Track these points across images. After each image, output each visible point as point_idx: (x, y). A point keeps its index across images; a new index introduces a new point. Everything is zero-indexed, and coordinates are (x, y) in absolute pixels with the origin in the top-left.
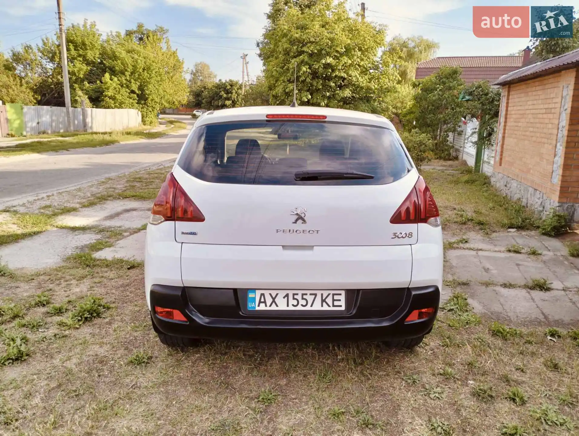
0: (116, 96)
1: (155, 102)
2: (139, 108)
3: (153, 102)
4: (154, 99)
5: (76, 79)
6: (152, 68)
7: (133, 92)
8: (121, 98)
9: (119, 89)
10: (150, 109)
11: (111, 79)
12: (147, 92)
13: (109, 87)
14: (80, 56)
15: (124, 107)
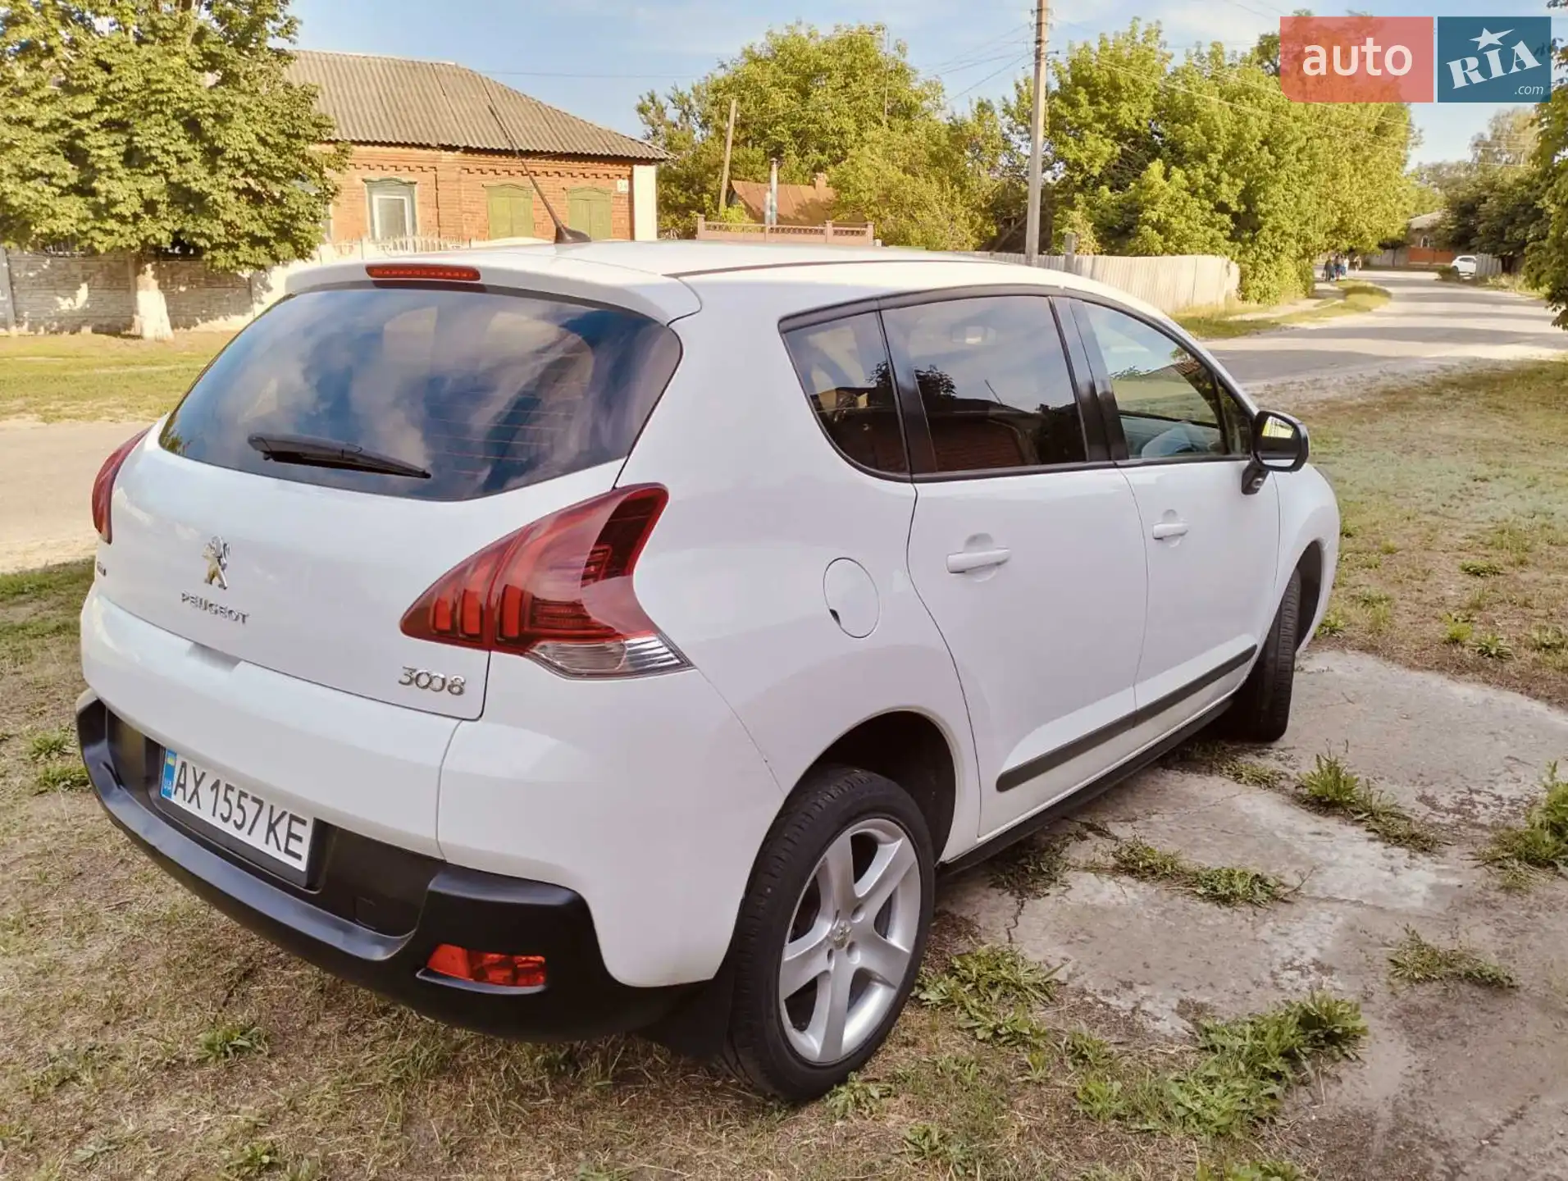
0: (1172, 220)
1: (1283, 233)
2: (1231, 251)
3: (1278, 234)
4: (1280, 228)
5: (1083, 182)
6: (1289, 137)
7: (1222, 208)
8: (1183, 226)
9: (1185, 201)
10: (1267, 254)
11: (1167, 176)
12: (1262, 205)
13: (1157, 196)
14: (1101, 118)
15: (1188, 251)
